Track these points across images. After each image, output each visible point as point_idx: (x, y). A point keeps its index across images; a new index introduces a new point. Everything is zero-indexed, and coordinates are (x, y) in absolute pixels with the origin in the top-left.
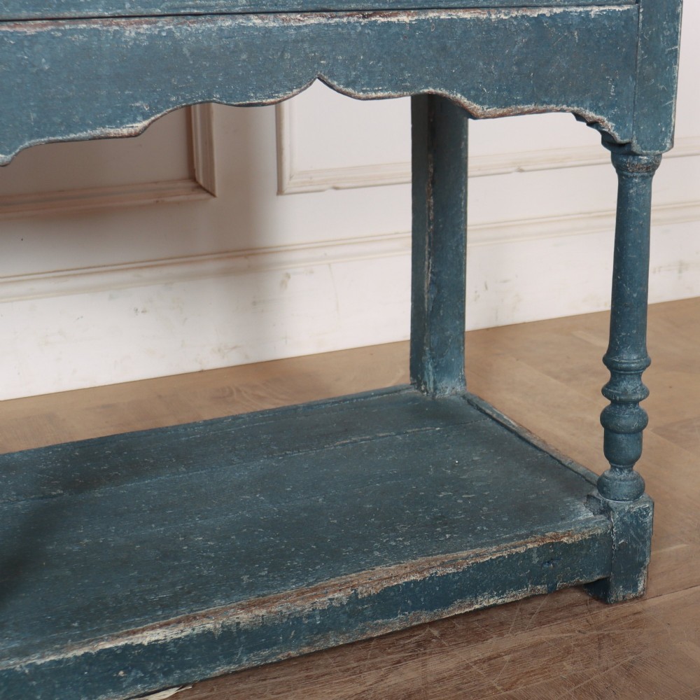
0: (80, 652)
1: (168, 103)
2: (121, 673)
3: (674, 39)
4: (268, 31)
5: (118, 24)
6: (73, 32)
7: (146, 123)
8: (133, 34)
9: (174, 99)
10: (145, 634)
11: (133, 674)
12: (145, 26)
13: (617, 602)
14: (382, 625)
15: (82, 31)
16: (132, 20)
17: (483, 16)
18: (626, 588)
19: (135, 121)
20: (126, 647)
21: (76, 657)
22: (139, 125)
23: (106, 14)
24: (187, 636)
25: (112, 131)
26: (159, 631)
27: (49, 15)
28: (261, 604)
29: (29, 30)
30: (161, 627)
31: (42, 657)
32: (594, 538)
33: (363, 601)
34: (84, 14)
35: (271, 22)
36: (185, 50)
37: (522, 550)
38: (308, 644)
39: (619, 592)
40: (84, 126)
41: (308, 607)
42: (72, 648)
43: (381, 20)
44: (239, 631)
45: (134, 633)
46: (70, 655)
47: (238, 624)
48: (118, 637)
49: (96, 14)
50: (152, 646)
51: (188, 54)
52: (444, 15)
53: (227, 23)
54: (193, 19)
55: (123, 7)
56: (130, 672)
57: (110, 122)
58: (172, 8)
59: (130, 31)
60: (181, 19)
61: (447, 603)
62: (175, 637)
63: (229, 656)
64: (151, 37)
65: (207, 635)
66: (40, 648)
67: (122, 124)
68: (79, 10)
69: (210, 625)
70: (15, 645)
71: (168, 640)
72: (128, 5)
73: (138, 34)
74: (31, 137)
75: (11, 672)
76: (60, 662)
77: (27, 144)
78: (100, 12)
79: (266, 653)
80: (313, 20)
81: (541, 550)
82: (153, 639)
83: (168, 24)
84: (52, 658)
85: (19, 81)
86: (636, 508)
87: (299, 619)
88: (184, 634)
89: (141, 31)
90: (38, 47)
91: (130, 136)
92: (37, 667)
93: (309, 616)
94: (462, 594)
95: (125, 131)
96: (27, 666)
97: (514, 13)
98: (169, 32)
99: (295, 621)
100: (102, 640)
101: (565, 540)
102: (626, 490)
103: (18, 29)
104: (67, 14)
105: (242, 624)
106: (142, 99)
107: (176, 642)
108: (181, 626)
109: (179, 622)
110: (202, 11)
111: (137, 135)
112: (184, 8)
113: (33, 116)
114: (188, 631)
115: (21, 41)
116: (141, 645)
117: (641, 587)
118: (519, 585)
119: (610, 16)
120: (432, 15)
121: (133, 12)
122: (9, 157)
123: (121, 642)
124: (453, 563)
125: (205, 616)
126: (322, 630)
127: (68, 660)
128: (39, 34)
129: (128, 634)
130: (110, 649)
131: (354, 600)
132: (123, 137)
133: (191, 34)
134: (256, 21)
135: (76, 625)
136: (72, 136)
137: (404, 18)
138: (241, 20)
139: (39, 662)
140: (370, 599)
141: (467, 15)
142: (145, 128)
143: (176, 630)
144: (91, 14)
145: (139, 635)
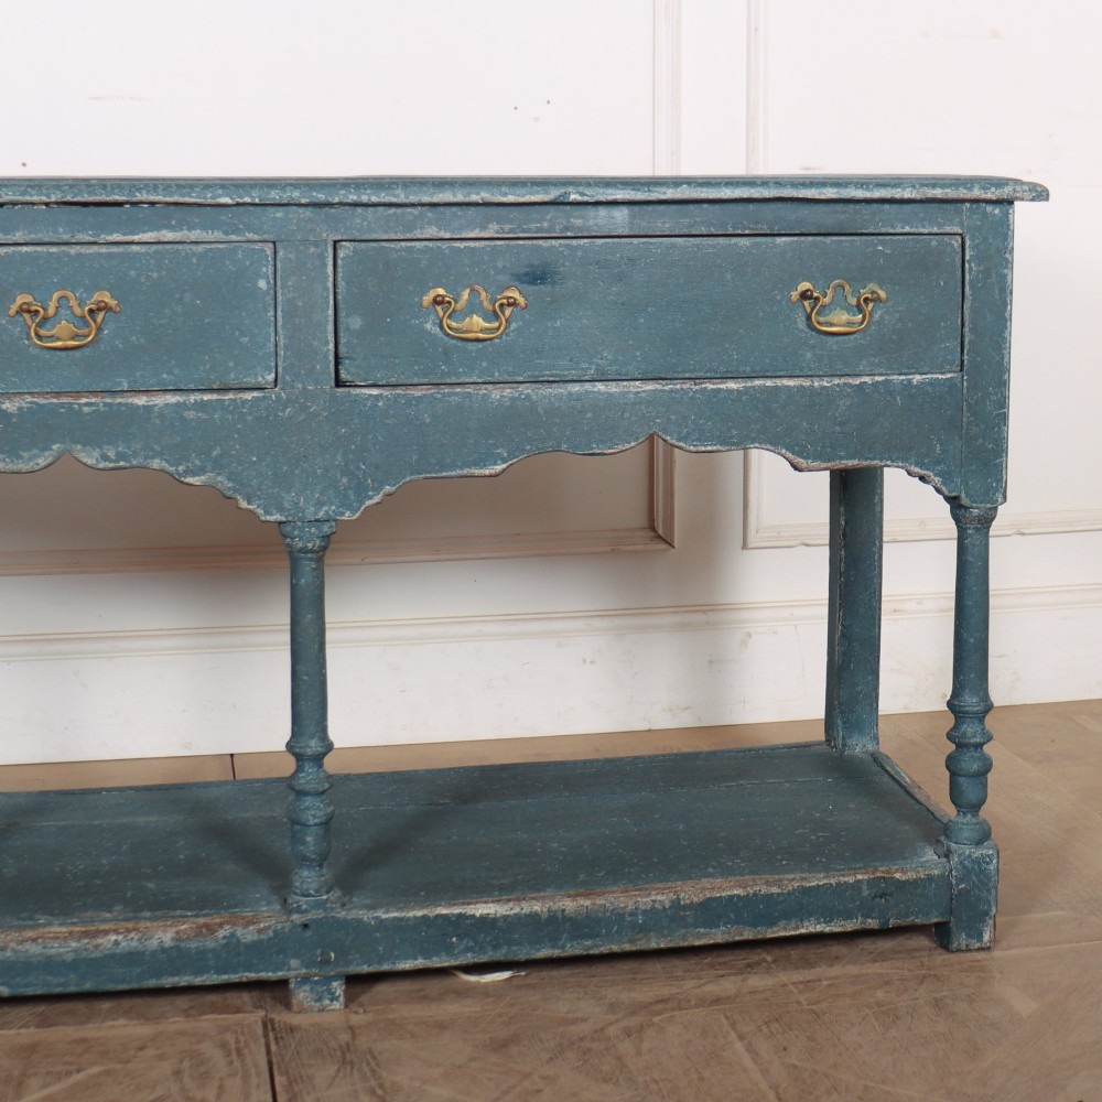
0: (419, 913)
1: (523, 450)
2: (454, 939)
3: (1003, 403)
4: (610, 395)
5: (486, 389)
6: (450, 394)
7: (504, 466)
8: (498, 397)
9: (528, 448)
10: (478, 906)
11: (465, 942)
12: (508, 391)
13: (959, 950)
14: (705, 934)
15: (457, 394)
16: (498, 386)
17: (806, 383)
18: (969, 936)
19: (495, 464)
20: (461, 916)
21: (416, 918)
22: (499, 468)
23: (479, 381)
24: (515, 915)
25: (477, 472)
26: (491, 905)
27: (435, 382)
28: (586, 895)
29: (417, 392)
30: (493, 902)
31: (387, 912)
32: (930, 878)
33: (685, 907)
34: (461, 380)
35: (613, 388)
36: (540, 409)
37: (851, 880)
38: (630, 942)
39: (961, 940)
40: (453, 467)
41: (631, 906)
42: (413, 909)
43: (710, 386)
44: (564, 917)
45: (469, 904)
46: (411, 914)
47: (564, 910)
48: (454, 905)
49: (471, 381)
50: (484, 919)
51: (542, 412)
52: (769, 383)
53: (575, 388)
54: (547, 385)
55: (492, 376)
56: (462, 939)
57: (475, 464)
58: (532, 376)
59: (496, 394)
60: (537, 385)
61: (772, 923)
62: (505, 913)
63: (554, 941)
64: (513, 399)
65: (534, 916)
66: (388, 906)
67: (485, 466)
68: (458, 378)
69: (537, 907)
70: (368, 902)
71: (498, 915)
72: (496, 374)
73: (502, 396)
74: (412, 474)
75: (359, 921)
76: (401, 919)
77: (408, 479)
78: (475, 379)
79: (588, 943)
80: (651, 386)
81: (872, 883)
82: (485, 912)
83: (527, 389)
84: (395, 914)
85: (406, 430)
86: (977, 853)
87: (621, 916)
88: (513, 912)
89: (505, 394)
90: (421, 406)
91: (491, 476)
92: (382, 921)
93: (632, 914)
94: (787, 916)
95: (487, 472)
96: (373, 918)
97: (836, 381)
98: (528, 394)
99: (619, 916)
100: (440, 905)
101: (897, 876)
102: (966, 834)
103: (408, 392)
104: (448, 381)
105: (567, 912)
106: (503, 447)
107: (505, 918)
108: (511, 904)
109: (509, 900)
110: (557, 379)
111: (496, 475)
112: (543, 376)
113: (415, 457)
114: (517, 910)
115: (410, 401)
116: (473, 916)
117: (986, 937)
118: (849, 916)
119: (932, 383)
120: (758, 382)
121: (501, 379)
122: (394, 489)
123: (456, 910)
124: (779, 883)
125: (533, 899)
126: (644, 929)
127: (409, 919)
128: (425, 396)
129: (463, 904)
130: (446, 915)
131: (676, 904)
132: (485, 476)
133: (545, 397)
134: (600, 387)
135: (423, 893)
136: (444, 474)
137: (732, 385)
138: (588, 386)
139: (384, 916)
140: (692, 906)
141: (791, 383)
142: (504, 470)
143: (506, 907)
144: (466, 380)
145: (472, 906)
